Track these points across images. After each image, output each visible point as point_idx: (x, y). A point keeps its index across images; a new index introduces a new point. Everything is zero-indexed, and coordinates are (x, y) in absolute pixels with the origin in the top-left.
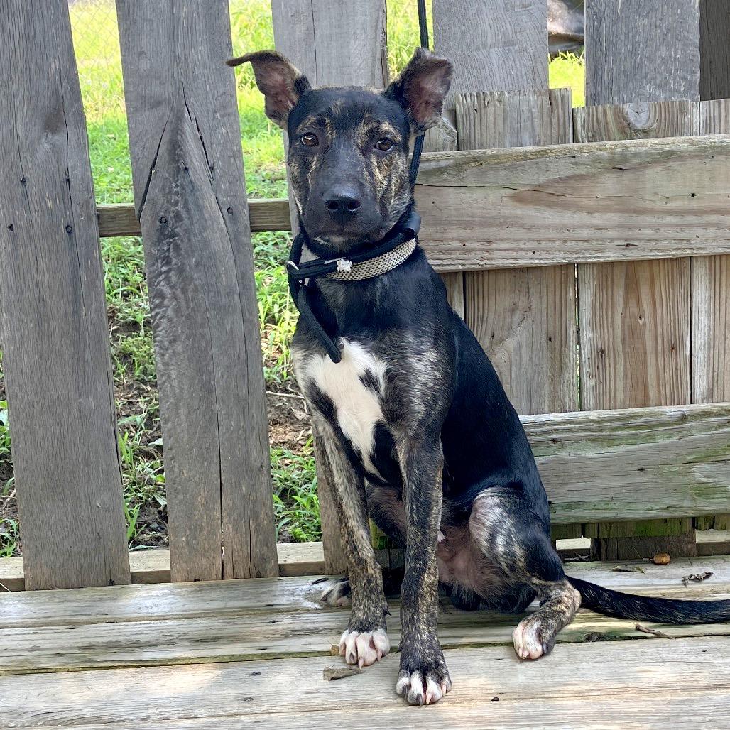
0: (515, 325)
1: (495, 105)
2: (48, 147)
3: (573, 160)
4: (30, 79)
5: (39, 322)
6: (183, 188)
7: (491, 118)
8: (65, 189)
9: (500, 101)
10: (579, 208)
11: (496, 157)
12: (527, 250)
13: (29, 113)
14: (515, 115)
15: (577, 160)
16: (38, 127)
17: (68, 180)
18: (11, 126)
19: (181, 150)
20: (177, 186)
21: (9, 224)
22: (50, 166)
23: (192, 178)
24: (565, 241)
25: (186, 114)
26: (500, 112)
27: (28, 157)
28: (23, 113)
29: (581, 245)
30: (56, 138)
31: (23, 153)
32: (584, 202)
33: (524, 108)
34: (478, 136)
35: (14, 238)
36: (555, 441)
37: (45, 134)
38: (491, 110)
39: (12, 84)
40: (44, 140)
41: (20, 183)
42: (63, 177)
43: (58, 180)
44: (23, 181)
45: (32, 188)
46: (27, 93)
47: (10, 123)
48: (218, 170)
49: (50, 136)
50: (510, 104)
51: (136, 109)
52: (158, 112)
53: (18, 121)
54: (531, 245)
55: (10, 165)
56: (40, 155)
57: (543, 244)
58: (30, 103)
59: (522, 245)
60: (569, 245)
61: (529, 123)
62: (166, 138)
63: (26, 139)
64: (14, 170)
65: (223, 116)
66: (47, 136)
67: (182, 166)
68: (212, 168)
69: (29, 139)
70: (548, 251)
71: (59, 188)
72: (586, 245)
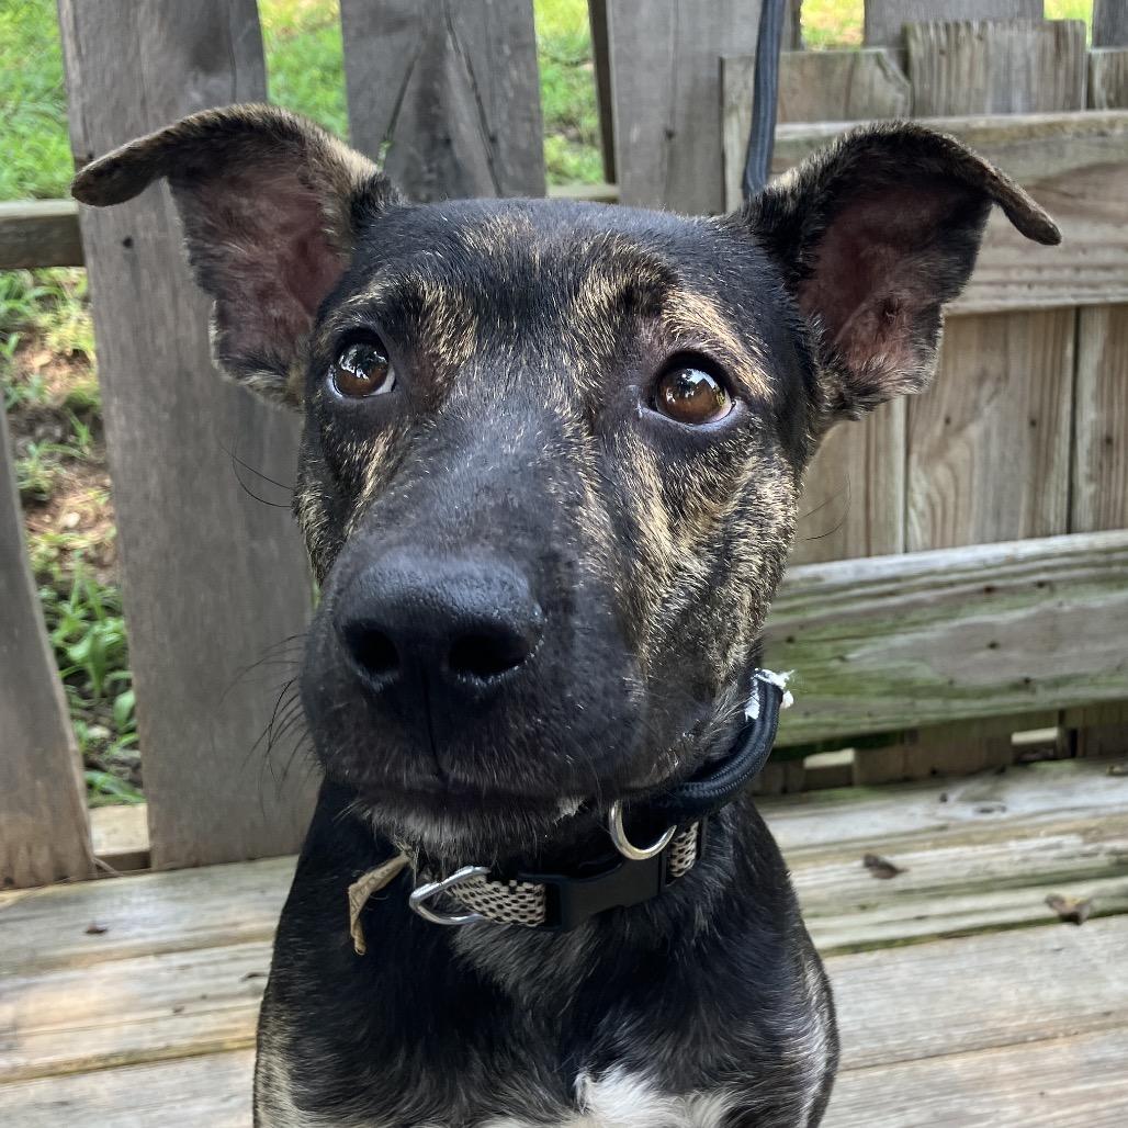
0: (983, 403)
1: (972, 46)
2: (197, 97)
3: (1100, 139)
5: (178, 412)
6: (441, 174)
7: (965, 66)
9: (980, 38)
10: (1100, 217)
11: (986, 132)
12: (1020, 284)
13: (163, 34)
14: (1003, 62)
15: (1106, 139)
16: (179, 60)
19: (440, 108)
20: (430, 171)
21: (123, 237)
23: (458, 155)
24: (1078, 269)
25: (450, 44)
26: (980, 55)
28: (151, 37)
29: (1102, 276)
30: (213, 82)
31: (151, 107)
32: (1112, 206)
33: (1018, 50)
34: (944, 94)
35: (133, 262)
36: (1041, 584)
37: (193, 74)
38: (966, 52)
40: (191, 85)
48: (503, 144)
49: (201, 76)
50: (996, 43)
51: (361, 34)
52: (399, 39)
53: (143, 49)
54: (1028, 275)
57: (1046, 275)
58: (164, 15)
59: (1014, 275)
60: (1084, 276)
61: (1022, 77)
62: (412, 86)
63: (157, 84)
65: (514, 48)
66: (196, 78)
67: (441, 135)
68: (493, 140)
69: (163, 82)
70: (1051, 284)
72: (1109, 276)
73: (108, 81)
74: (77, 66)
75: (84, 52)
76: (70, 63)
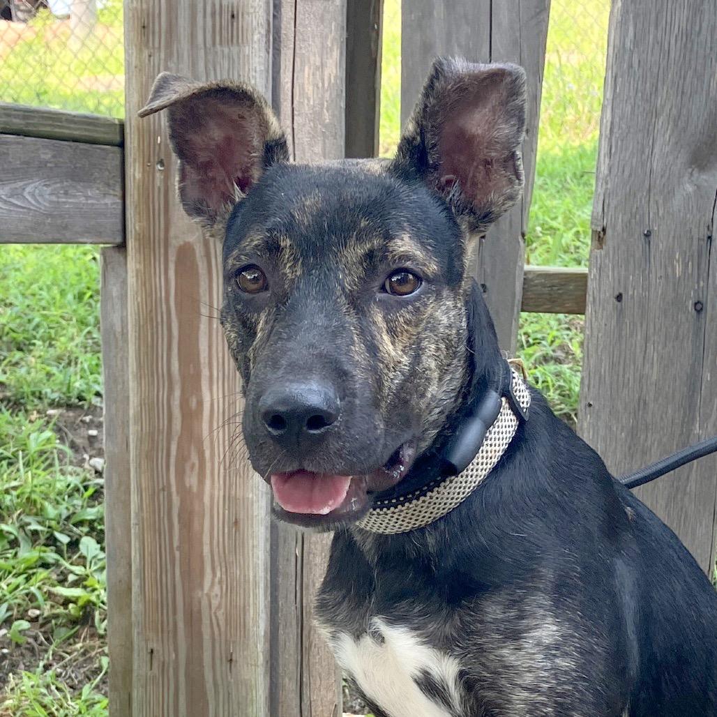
2: (690, 188)
4: (683, 92)
5: (633, 433)
8: (704, 250)
13: (673, 140)
16: (683, 157)
17: (710, 238)
18: (644, 157)
21: (617, 293)
22: (688, 216)
27: (661, 201)
28: (663, 140)
30: (704, 177)
31: (654, 195)
35: (621, 313)
37: (690, 170)
39: (656, 96)
40: (686, 178)
41: (643, 237)
42: (704, 233)
43: (696, 237)
44: (648, 235)
45: (658, 245)
46: (674, 111)
47: (643, 152)
49: (696, 174)
53: (656, 150)
55: (634, 210)
56: (677, 201)
58: (676, 125)
63: (662, 177)
64: (638, 217)
66: (691, 174)
69: (667, 175)
71: (695, 248)
73: (626, 173)
74: (607, 160)
75: (613, 150)
76: (602, 158)
